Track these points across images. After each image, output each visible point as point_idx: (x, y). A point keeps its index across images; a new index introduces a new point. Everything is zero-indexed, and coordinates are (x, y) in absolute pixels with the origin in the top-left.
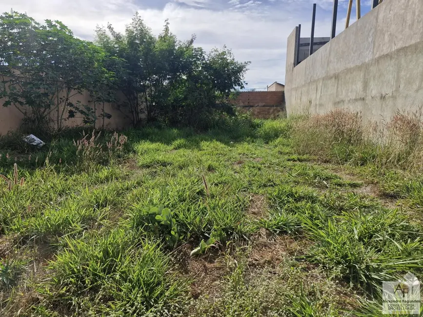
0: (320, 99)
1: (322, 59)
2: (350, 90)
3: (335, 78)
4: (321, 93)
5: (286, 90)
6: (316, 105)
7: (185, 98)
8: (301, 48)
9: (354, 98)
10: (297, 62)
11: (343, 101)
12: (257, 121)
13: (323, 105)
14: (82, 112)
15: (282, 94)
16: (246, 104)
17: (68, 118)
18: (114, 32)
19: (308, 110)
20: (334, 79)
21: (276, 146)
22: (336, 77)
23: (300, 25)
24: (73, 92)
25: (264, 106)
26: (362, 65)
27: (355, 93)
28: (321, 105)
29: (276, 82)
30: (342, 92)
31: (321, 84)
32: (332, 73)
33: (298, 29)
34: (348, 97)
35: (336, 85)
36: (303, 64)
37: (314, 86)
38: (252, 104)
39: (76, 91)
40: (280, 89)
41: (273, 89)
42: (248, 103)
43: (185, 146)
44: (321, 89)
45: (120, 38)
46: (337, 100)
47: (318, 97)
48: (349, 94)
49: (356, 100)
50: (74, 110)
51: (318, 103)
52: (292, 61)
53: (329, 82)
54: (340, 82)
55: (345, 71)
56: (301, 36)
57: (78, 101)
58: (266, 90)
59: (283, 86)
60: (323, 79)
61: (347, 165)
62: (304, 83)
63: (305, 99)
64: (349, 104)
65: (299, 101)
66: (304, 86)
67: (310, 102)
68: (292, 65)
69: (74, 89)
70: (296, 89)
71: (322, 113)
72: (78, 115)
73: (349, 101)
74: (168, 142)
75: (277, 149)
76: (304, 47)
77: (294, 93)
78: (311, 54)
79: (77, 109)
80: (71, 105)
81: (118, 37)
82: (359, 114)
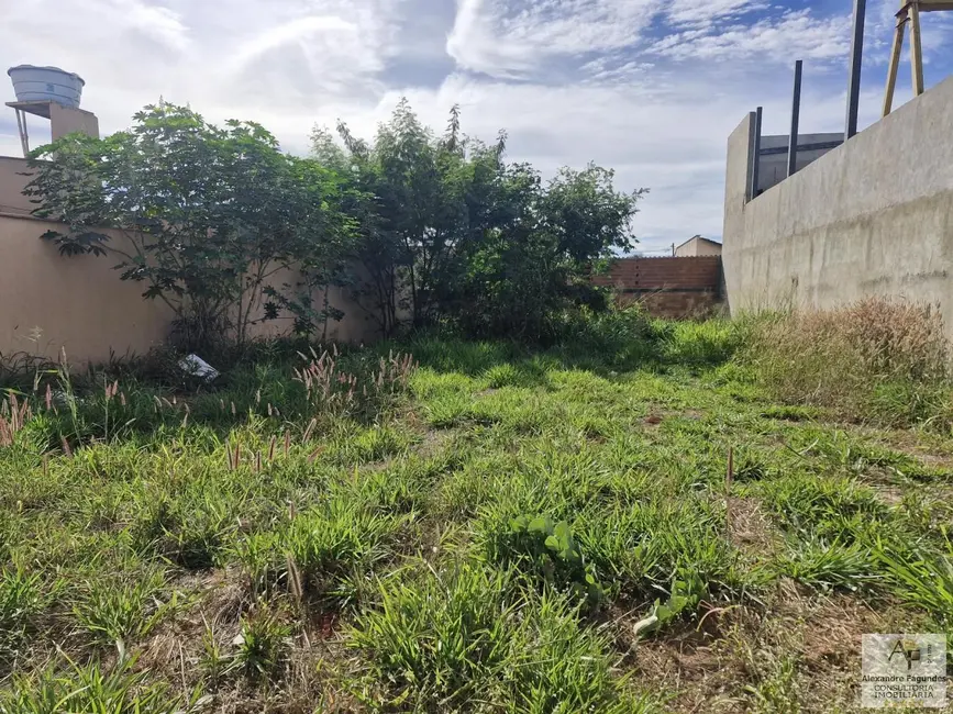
0: (821, 275)
1: (823, 184)
2: (905, 254)
3: (862, 226)
4: (824, 259)
5: (725, 253)
6: (811, 290)
7: (499, 275)
8: (763, 159)
9: (917, 271)
10: (756, 189)
11: (887, 280)
12: (659, 325)
13: (831, 288)
14: (292, 307)
15: (717, 265)
16: (632, 285)
17: (263, 320)
18: (351, 138)
19: (788, 299)
20: (858, 229)
21: (722, 383)
22: (866, 223)
23: (760, 109)
24: (272, 265)
25: (675, 290)
26: (937, 195)
27: (920, 262)
28: (824, 288)
29: (698, 236)
30: (883, 258)
31: (822, 240)
32: (852, 214)
33: (756, 118)
34: (901, 269)
35: (865, 245)
36: (770, 194)
37: (804, 245)
38: (645, 286)
39: (279, 263)
40: (709, 252)
41: (692, 251)
42: (637, 283)
43: (513, 381)
44: (825, 252)
45: (362, 148)
46: (871, 278)
47: (817, 268)
48: (904, 263)
49: (923, 276)
50: (276, 302)
51: (815, 282)
52: (742, 188)
53: (845, 235)
54: (875, 236)
55: (890, 209)
56: (763, 133)
57: (286, 285)
58: (671, 254)
59: (721, 245)
60: (829, 229)
61: (917, 430)
62: (774, 238)
63: (778, 274)
64: (904, 288)
65: (763, 278)
66: (777, 243)
67: (795, 281)
68: (742, 198)
69: (276, 259)
70: (754, 252)
71: (828, 305)
72: (283, 312)
73: (904, 279)
74: (474, 370)
75: (728, 389)
76: (772, 156)
77: (748, 260)
78: (792, 172)
79: (283, 300)
80: (270, 291)
81: (357, 148)
82: (933, 312)
